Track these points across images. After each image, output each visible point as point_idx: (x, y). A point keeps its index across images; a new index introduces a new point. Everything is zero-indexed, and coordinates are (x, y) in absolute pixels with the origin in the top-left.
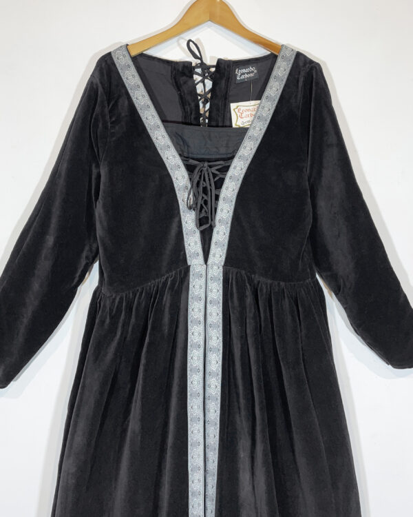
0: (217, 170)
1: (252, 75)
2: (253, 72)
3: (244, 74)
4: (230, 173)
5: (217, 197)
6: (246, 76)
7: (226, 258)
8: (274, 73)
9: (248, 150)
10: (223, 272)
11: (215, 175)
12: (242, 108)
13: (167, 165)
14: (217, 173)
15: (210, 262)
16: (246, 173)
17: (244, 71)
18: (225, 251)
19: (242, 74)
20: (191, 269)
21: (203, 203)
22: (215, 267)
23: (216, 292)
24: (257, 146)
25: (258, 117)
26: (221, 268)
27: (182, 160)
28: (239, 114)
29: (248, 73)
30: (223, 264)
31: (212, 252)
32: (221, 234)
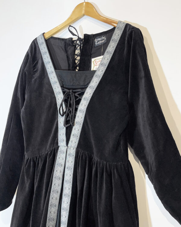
0: (78, 94)
1: (103, 41)
2: (104, 39)
3: (99, 41)
4: (84, 96)
5: (76, 109)
6: (101, 42)
7: (78, 144)
8: (113, 38)
9: (94, 83)
10: (76, 151)
11: (76, 97)
12: (97, 60)
13: (55, 92)
14: (78, 96)
15: (69, 145)
16: (92, 96)
17: (99, 39)
18: (78, 140)
19: (98, 42)
20: (60, 148)
21: (69, 112)
22: (72, 148)
23: (71, 163)
24: (99, 80)
25: (101, 64)
26: (75, 149)
27: (62, 89)
28: (95, 64)
29: (101, 40)
30: (76, 147)
31: (71, 140)
32: (77, 130)
